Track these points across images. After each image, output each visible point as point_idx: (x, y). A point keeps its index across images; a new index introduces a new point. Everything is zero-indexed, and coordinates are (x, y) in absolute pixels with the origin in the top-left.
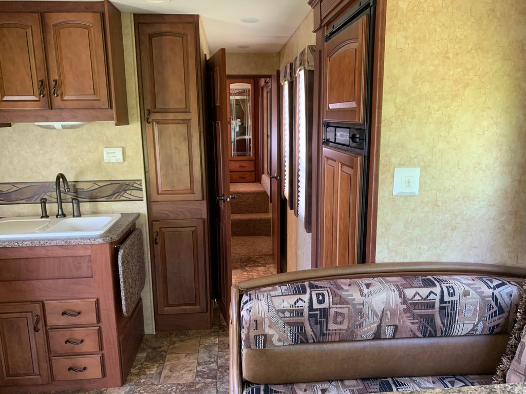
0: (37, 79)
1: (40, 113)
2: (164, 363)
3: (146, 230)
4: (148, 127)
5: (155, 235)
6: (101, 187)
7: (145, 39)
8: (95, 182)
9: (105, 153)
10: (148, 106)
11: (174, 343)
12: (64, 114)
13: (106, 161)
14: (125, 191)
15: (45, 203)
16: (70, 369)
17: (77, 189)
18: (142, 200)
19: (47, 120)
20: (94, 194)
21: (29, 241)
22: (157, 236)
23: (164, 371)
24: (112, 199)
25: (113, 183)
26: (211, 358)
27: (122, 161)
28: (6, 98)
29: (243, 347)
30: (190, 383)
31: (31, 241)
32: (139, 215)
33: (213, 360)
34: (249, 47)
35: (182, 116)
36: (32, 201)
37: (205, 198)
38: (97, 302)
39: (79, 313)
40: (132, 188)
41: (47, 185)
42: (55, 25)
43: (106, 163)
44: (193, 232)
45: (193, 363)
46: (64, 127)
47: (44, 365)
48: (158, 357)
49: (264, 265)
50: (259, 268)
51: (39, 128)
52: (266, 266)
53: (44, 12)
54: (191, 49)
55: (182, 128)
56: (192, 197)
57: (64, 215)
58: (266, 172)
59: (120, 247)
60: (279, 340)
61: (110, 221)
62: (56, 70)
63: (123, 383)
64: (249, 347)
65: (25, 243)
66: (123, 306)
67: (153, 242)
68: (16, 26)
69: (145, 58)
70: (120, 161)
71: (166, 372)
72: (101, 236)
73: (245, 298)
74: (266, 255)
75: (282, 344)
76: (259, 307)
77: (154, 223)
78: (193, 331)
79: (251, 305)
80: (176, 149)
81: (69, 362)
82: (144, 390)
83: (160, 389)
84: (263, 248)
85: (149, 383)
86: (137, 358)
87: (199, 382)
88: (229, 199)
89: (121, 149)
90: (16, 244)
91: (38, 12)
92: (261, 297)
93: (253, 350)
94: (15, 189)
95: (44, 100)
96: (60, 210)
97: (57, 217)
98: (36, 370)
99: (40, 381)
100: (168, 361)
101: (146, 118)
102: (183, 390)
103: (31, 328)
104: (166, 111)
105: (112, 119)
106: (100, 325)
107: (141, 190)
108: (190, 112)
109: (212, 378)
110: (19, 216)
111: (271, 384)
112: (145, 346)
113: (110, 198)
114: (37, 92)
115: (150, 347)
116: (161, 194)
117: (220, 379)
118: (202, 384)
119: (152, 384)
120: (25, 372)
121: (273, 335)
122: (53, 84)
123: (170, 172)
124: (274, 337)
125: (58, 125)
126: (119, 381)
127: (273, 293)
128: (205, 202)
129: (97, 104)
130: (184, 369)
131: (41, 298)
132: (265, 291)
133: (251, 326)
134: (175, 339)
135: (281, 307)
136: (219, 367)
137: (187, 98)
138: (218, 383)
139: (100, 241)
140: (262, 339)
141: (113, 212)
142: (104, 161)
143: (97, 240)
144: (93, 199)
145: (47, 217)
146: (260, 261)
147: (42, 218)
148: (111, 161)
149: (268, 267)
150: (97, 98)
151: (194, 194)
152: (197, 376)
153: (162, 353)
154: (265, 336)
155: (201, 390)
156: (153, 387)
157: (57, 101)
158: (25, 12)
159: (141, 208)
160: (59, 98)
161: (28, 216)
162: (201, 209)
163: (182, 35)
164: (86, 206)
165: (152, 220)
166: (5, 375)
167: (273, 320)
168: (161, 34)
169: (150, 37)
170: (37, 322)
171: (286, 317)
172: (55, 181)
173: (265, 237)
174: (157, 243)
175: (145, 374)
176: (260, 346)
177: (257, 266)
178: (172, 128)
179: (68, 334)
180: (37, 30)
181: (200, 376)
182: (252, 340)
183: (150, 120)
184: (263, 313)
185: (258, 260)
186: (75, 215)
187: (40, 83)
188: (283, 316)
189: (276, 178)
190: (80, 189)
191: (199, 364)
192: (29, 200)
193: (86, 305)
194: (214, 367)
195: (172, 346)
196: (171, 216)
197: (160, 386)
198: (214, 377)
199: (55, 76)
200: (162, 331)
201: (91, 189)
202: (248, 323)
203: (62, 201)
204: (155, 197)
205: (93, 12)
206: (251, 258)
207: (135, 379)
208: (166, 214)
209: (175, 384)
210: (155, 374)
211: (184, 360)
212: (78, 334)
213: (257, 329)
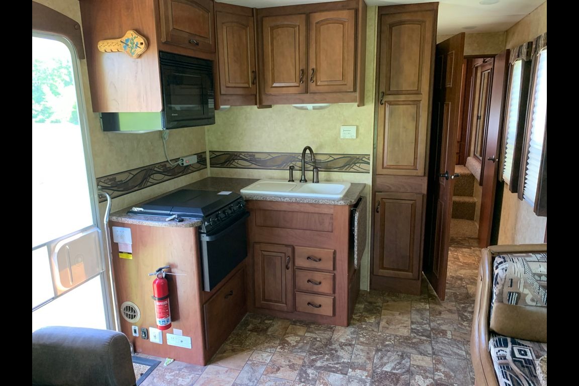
0: (299, 68)
1: (298, 96)
2: (381, 316)
3: (369, 198)
4: (381, 108)
5: (377, 204)
6: (335, 159)
7: (385, 28)
8: (330, 155)
9: (342, 131)
10: (382, 89)
11: (388, 302)
12: (317, 97)
13: (342, 137)
14: (355, 164)
15: (292, 170)
16: (309, 304)
17: (316, 160)
18: (369, 173)
19: (303, 103)
20: (329, 165)
21: (288, 197)
22: (379, 205)
23: (381, 322)
24: (343, 170)
25: (345, 156)
26: (423, 320)
27: (355, 137)
28: (275, 85)
29: (494, 301)
30: (406, 337)
31: (291, 198)
32: (365, 185)
33: (425, 322)
34: (476, 27)
35: (412, 97)
36: (282, 168)
37: (427, 174)
38: (335, 253)
39: (320, 260)
40: (361, 161)
41: (294, 155)
42: (317, 23)
43: (342, 139)
44: (412, 205)
45: (407, 321)
46: (314, 108)
47: (290, 296)
48: (374, 310)
49: (469, 247)
50: (464, 250)
51: (295, 109)
52: (471, 249)
53: (310, 13)
54: (429, 35)
55: (411, 109)
56: (414, 173)
57: (306, 181)
58: (472, 154)
59: (355, 210)
60: (533, 300)
61: (344, 189)
62: (314, 60)
63: (348, 325)
64: (500, 301)
65: (285, 199)
66: (355, 259)
67: (375, 210)
68: (288, 26)
69: (384, 45)
70: (353, 137)
71: (383, 323)
72: (342, 199)
73: (498, 260)
74: (470, 238)
75: (534, 304)
76: (515, 268)
77: (377, 193)
78: (404, 295)
79: (507, 265)
80: (404, 127)
81: (309, 298)
82: (367, 333)
83: (380, 336)
84: (466, 231)
85: (370, 329)
86: (356, 308)
87: (415, 337)
88: (453, 177)
89: (356, 127)
90: (279, 199)
91: (305, 14)
92: (515, 260)
93: (505, 304)
94: (270, 157)
95: (303, 86)
96: (303, 176)
97: (300, 181)
98: (284, 300)
99: (285, 309)
100: (384, 315)
101: (380, 101)
102: (401, 340)
103: (284, 266)
104: (398, 93)
105: (354, 101)
106: (335, 272)
107: (369, 163)
108: (421, 94)
109: (426, 336)
110: (271, 178)
111: (517, 338)
112: (362, 300)
113: (341, 169)
114: (298, 80)
115: (367, 302)
116: (386, 168)
117: (434, 339)
118: (418, 340)
119: (373, 330)
120: (275, 300)
121: (526, 295)
122: (311, 72)
123: (396, 148)
124: (528, 296)
125: (310, 106)
126: (345, 322)
127: (528, 259)
128: (426, 179)
129: (344, 88)
130: (399, 324)
131: (292, 244)
132: (519, 256)
133: (506, 283)
134: (388, 298)
135: (538, 271)
136: (432, 329)
137: (419, 81)
138: (433, 342)
139: (342, 203)
140: (515, 296)
141: (343, 181)
142: (340, 137)
143: (339, 202)
144: (328, 169)
145: (293, 181)
146: (463, 243)
147: (289, 181)
148: (346, 138)
149: (474, 250)
150: (344, 83)
151: (417, 170)
152: (412, 332)
153: (378, 308)
154: (519, 294)
155: (417, 344)
156: (374, 333)
157: (312, 86)
158: (295, 14)
159: (366, 179)
160: (314, 83)
161: (277, 179)
162: (421, 185)
163: (421, 23)
164: (322, 175)
165: (375, 191)
166: (261, 300)
167: (529, 281)
168: (401, 23)
169: (391, 26)
170: (288, 263)
171: (543, 281)
172: (302, 152)
173: (468, 221)
174: (378, 212)
175: (365, 321)
176: (513, 302)
177: (461, 247)
178: (402, 108)
179: (310, 276)
180: (303, 28)
181: (415, 332)
182: (506, 296)
183: (383, 102)
184: (519, 274)
185: (461, 242)
186: (315, 180)
187: (301, 72)
188: (539, 279)
189: (494, 160)
190: (318, 160)
191: (412, 323)
192: (279, 167)
193: (325, 253)
194: (427, 328)
195: (385, 304)
196: (393, 189)
197: (380, 333)
198: (429, 336)
199: (312, 65)
200: (375, 290)
201: (327, 161)
202: (503, 280)
203: (306, 169)
204: (380, 170)
205: (348, 9)
206: (454, 239)
207: (358, 324)
208: (388, 186)
209: (393, 335)
210: (374, 323)
211: (399, 317)
212: (317, 276)
213: (511, 286)
